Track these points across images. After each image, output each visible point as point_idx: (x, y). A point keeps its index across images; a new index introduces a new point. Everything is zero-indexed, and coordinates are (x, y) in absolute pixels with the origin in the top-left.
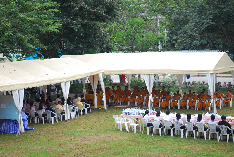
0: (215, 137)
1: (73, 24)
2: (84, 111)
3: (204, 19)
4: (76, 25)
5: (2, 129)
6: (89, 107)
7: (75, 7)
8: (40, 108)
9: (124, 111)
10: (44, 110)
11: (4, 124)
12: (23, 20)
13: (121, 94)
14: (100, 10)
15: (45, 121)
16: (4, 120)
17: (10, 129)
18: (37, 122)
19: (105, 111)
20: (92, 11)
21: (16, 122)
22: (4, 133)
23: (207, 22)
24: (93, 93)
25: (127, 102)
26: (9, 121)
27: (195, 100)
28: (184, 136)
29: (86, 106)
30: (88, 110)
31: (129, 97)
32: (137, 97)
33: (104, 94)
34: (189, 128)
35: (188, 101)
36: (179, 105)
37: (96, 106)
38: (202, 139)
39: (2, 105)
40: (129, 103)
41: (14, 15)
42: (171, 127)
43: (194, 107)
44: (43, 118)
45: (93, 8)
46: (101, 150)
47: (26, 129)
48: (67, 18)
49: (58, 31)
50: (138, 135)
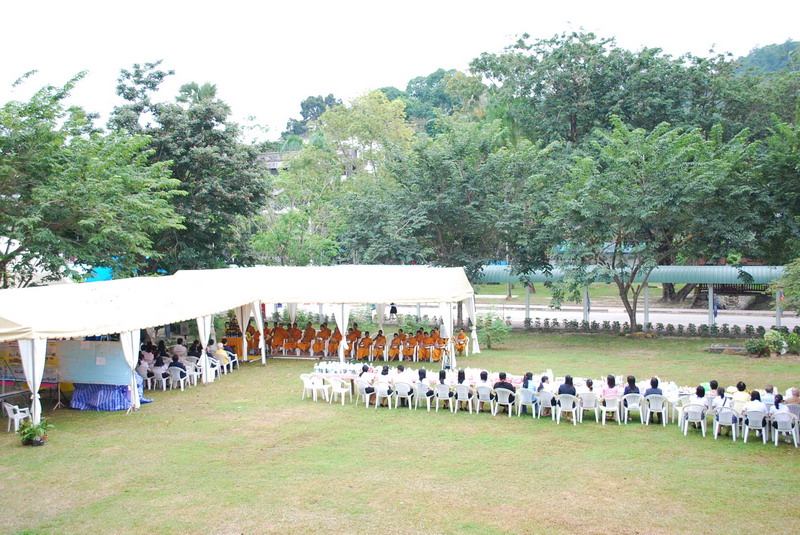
0: (485, 408)
1: (196, 217)
2: (228, 366)
3: (412, 214)
4: (201, 218)
5: (98, 404)
6: (236, 359)
7: (200, 189)
8: (159, 363)
9: (316, 367)
10: (166, 366)
11: (101, 393)
12: (130, 206)
13: (285, 337)
14: (244, 194)
15: (168, 387)
16: (100, 385)
17: (113, 401)
18: (152, 387)
19: (264, 365)
20: (230, 196)
21: (124, 390)
22: (102, 409)
23: (420, 220)
24: (240, 335)
25: (294, 350)
26: (113, 387)
27: (413, 345)
28: (433, 408)
29: (233, 358)
30: (235, 363)
31: (299, 341)
32: (313, 342)
33: (261, 338)
34: (442, 394)
35: (401, 348)
36: (386, 354)
37: (245, 357)
38: (466, 413)
39: (98, 358)
40: (298, 351)
41: (114, 198)
42: (409, 394)
43: (411, 357)
44: (164, 380)
45: (230, 192)
46: (303, 437)
47: (142, 402)
48: (184, 207)
49: (184, 228)
50: (350, 407)
